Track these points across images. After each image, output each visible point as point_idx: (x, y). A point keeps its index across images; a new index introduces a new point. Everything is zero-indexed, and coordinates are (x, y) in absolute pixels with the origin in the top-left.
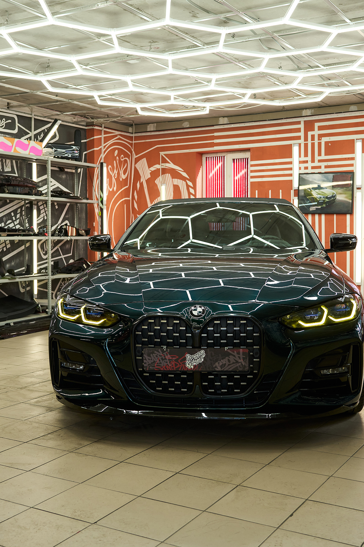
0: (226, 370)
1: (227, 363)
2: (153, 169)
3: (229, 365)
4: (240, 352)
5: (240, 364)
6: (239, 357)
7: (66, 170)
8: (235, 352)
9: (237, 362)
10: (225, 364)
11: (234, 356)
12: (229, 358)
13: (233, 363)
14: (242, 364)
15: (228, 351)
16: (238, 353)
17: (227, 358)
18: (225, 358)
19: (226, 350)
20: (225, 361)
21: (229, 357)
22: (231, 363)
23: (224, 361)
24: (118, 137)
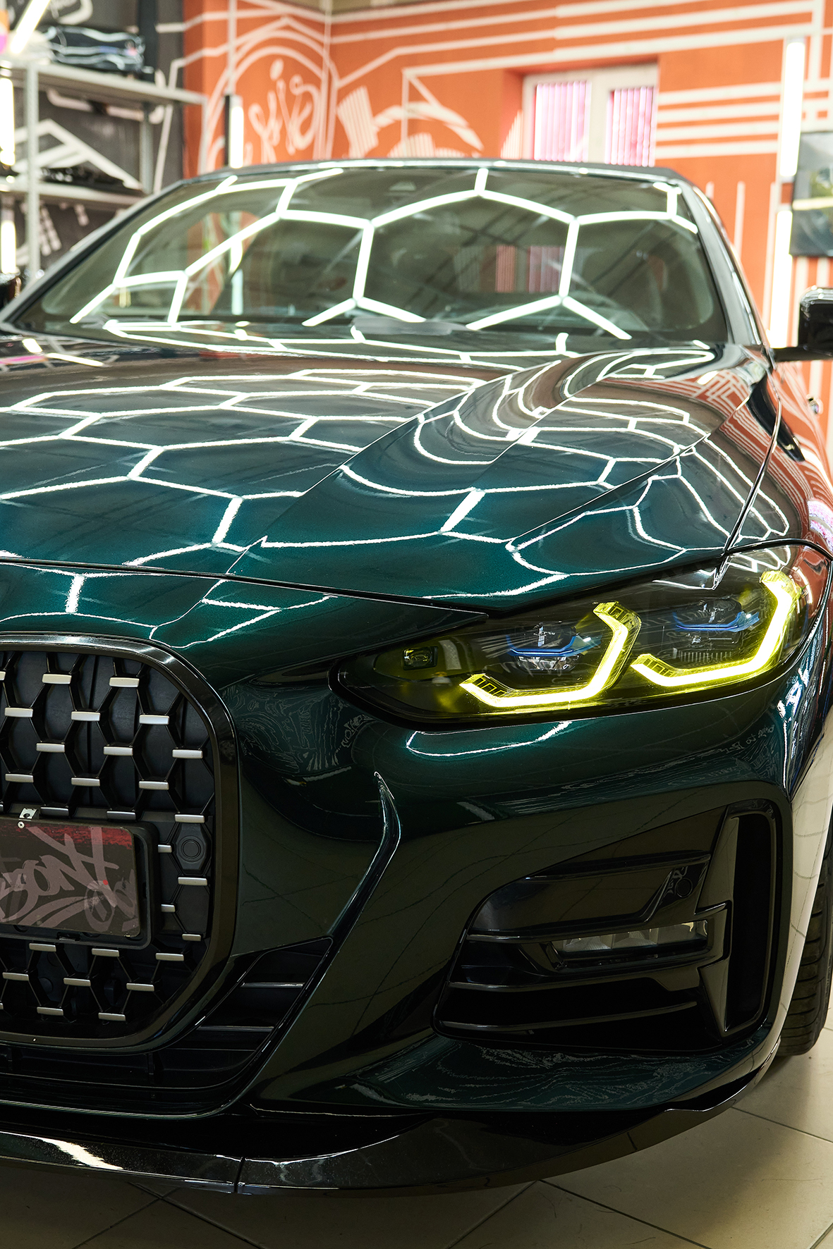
0: (30, 924)
1: (35, 892)
2: (385, 118)
3: (43, 900)
4: (93, 842)
5: (95, 900)
6: (90, 868)
7: (113, 111)
8: (67, 838)
9: (80, 890)
10: (24, 893)
11: (65, 859)
12: (39, 868)
13: (63, 894)
14: (105, 902)
15: (30, 829)
16: (84, 847)
17: (30, 865)
18: (20, 866)
19: (21, 825)
20: (23, 881)
21: (41, 864)
22: (53, 891)
23: (19, 880)
24: (285, 21)
